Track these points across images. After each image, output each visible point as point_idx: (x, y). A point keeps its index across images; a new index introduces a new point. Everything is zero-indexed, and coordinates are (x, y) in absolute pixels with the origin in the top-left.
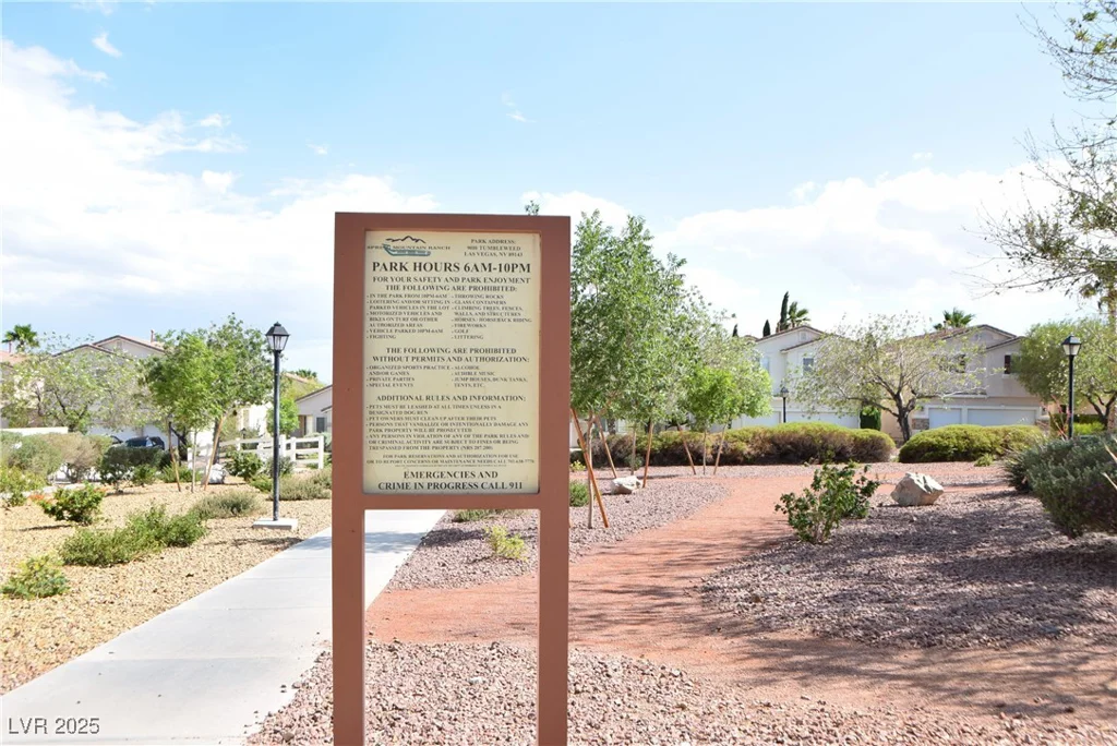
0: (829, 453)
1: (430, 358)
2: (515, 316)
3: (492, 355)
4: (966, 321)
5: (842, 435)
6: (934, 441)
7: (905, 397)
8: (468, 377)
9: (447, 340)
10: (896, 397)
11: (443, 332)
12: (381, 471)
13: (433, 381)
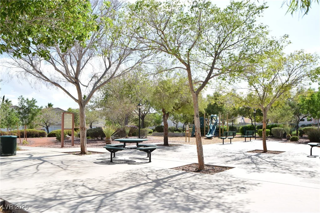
0: (34, 135)
1: (67, 121)
2: (71, 119)
3: (70, 121)
4: (51, 106)
5: (36, 132)
6: (55, 133)
7: (48, 124)
8: (69, 122)
9: (68, 120)
10: (46, 124)
11: (67, 119)
12: (65, 128)
13: (67, 122)
